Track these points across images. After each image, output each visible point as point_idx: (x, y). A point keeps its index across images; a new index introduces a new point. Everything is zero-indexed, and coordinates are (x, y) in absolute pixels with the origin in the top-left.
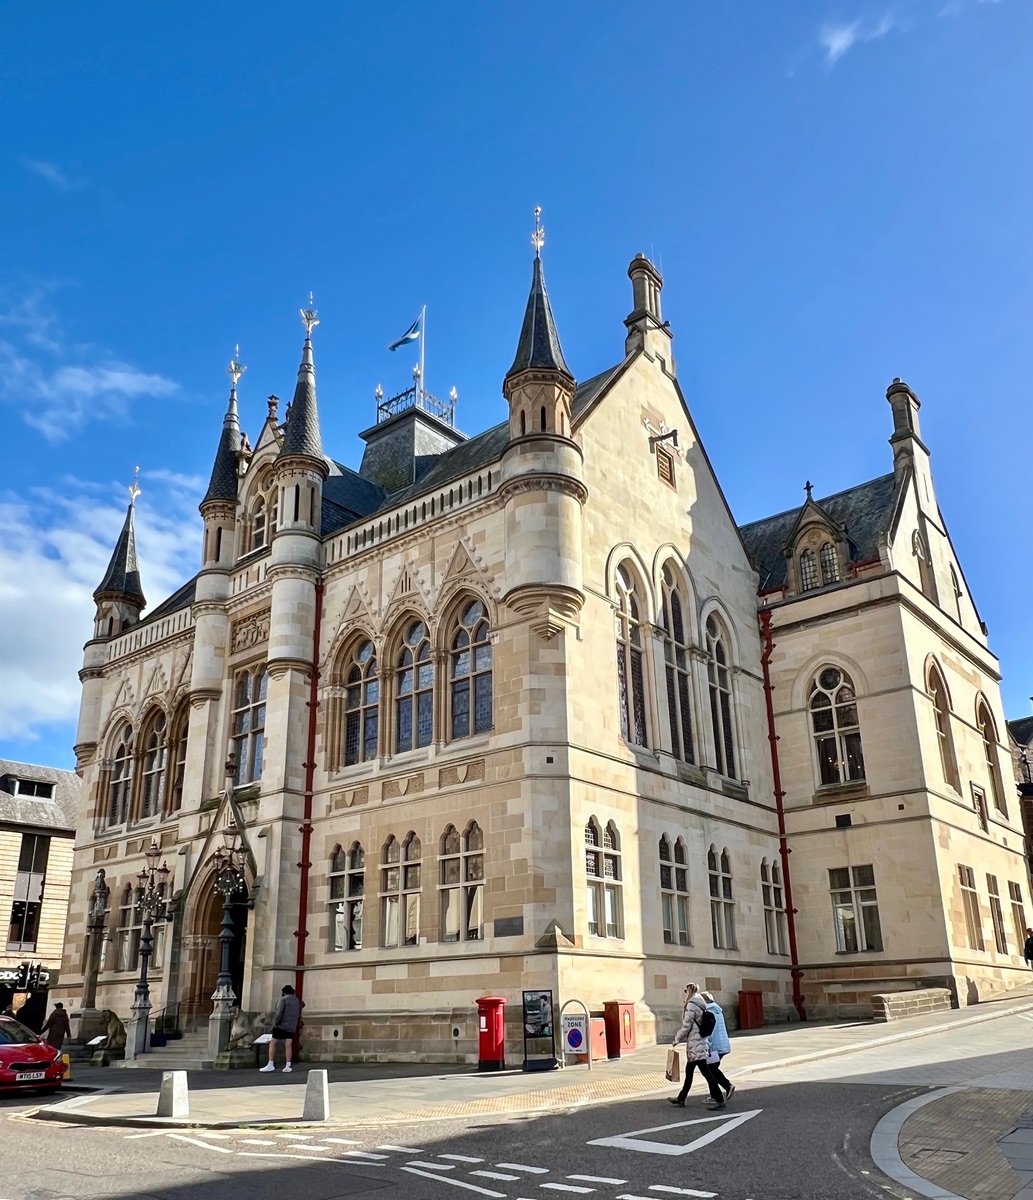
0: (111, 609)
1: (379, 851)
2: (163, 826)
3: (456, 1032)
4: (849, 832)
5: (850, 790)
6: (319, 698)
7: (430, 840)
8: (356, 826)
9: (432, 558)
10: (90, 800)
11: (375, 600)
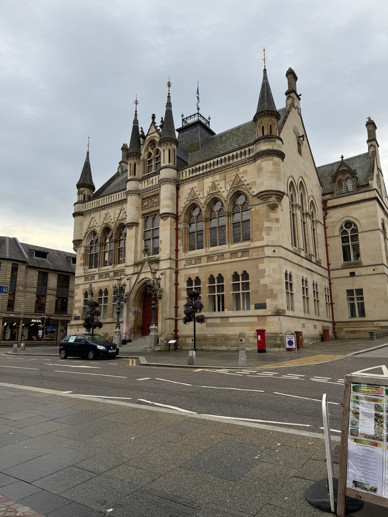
0: (84, 191)
1: (207, 280)
2: (114, 269)
3: (241, 340)
4: (354, 278)
5: (355, 264)
6: (179, 227)
7: (227, 277)
8: (198, 272)
9: (225, 179)
10: (81, 259)
11: (201, 193)
